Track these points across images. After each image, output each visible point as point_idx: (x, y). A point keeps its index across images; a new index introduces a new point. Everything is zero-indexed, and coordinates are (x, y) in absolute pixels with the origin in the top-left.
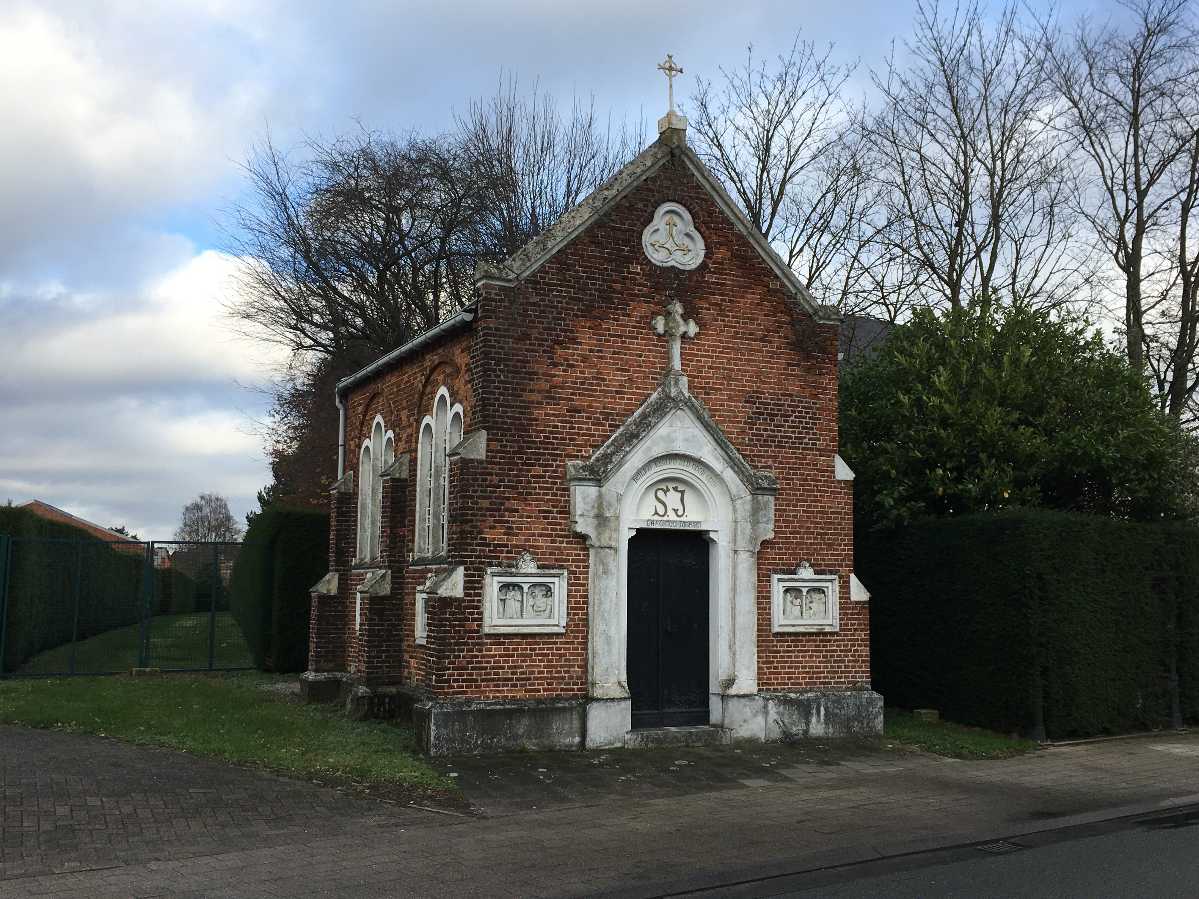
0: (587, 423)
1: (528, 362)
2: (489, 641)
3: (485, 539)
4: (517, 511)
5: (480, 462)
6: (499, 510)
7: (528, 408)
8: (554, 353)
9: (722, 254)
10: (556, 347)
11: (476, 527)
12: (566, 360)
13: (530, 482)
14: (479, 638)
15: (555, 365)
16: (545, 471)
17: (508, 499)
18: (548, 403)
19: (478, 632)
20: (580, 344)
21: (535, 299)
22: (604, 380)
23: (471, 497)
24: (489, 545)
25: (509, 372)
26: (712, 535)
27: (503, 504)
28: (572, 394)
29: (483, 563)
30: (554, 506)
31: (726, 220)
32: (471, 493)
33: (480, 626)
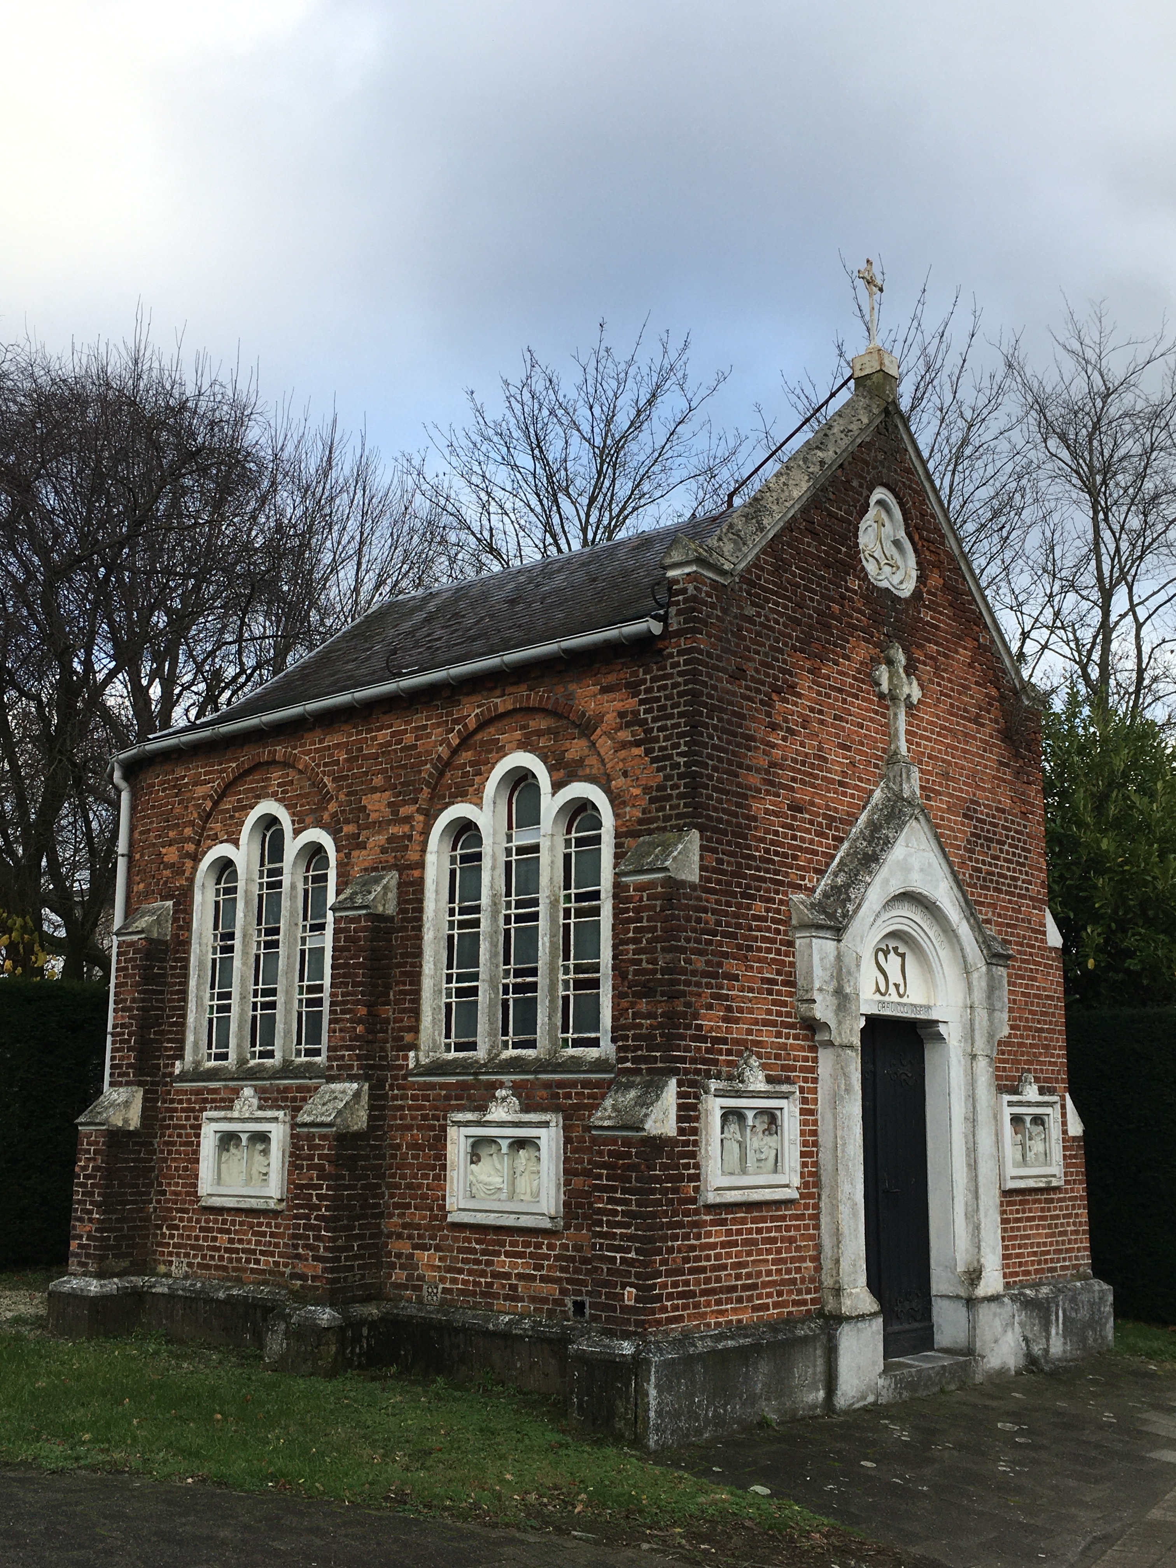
0: (808, 831)
1: (743, 717)
2: (708, 1218)
3: (699, 1027)
4: (736, 978)
5: (693, 887)
6: (715, 975)
7: (745, 797)
8: (773, 708)
9: (935, 580)
10: (775, 697)
11: (688, 1005)
12: (786, 721)
13: (750, 929)
14: (697, 1212)
15: (774, 727)
16: (768, 910)
17: (726, 955)
18: (768, 793)
19: (694, 1201)
20: (799, 695)
21: (750, 611)
22: (825, 760)
23: (683, 950)
24: (704, 1039)
25: (724, 731)
26: (942, 1029)
27: (720, 965)
28: (794, 780)
29: (697, 1072)
30: (779, 973)
31: (937, 530)
32: (682, 943)
33: (697, 1189)
